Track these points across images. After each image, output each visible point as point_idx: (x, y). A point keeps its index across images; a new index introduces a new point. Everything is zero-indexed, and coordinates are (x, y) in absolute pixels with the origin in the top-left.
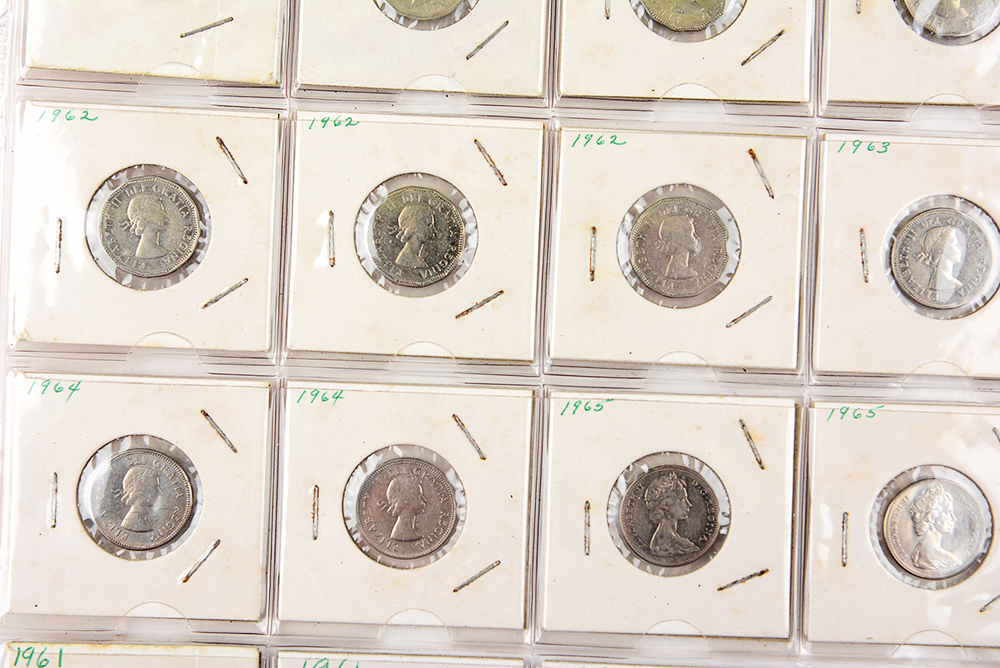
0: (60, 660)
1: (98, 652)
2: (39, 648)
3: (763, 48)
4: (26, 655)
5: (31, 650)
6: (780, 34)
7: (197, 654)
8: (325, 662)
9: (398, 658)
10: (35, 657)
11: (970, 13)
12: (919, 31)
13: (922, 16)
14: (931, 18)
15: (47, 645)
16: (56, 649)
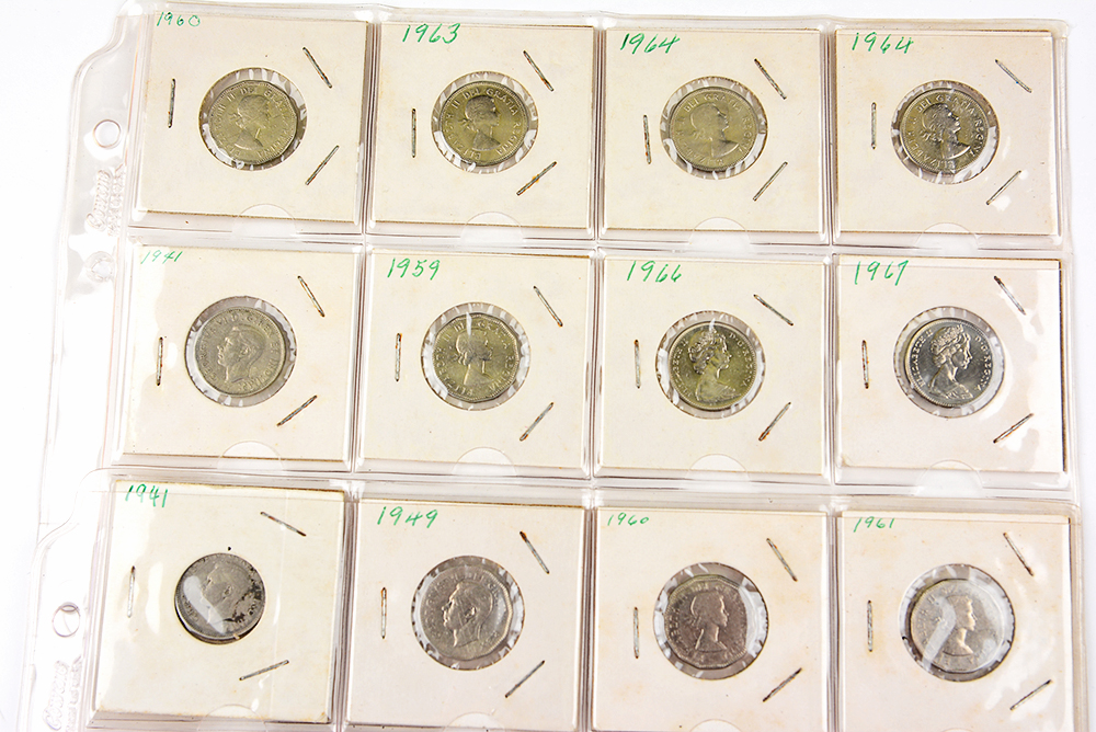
3: (783, 684)
6: (798, 672)
11: (974, 650)
12: (928, 668)
13: (929, 654)
14: (938, 656)
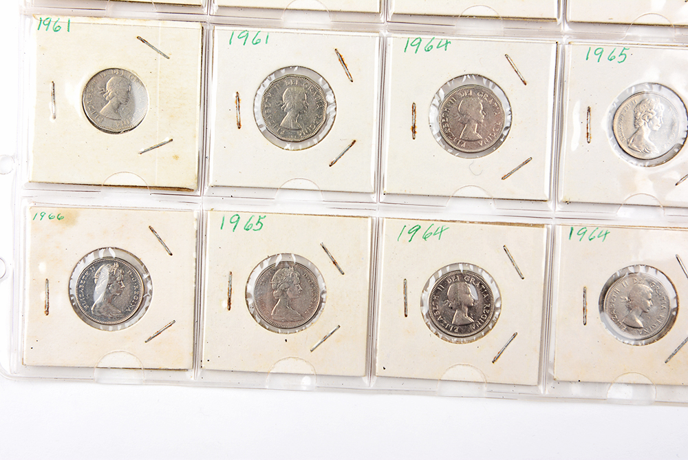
0: (69, 26)
1: (94, 22)
2: (54, 19)
4: (46, 23)
5: (49, 20)
7: (160, 25)
8: (246, 32)
9: (295, 31)
10: (52, 24)
15: (60, 17)
16: (66, 19)
